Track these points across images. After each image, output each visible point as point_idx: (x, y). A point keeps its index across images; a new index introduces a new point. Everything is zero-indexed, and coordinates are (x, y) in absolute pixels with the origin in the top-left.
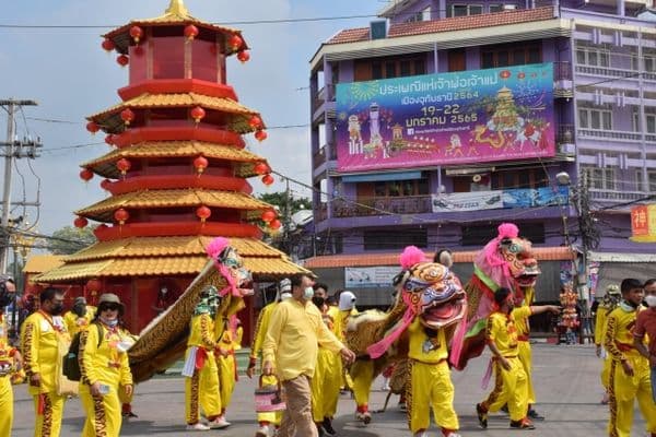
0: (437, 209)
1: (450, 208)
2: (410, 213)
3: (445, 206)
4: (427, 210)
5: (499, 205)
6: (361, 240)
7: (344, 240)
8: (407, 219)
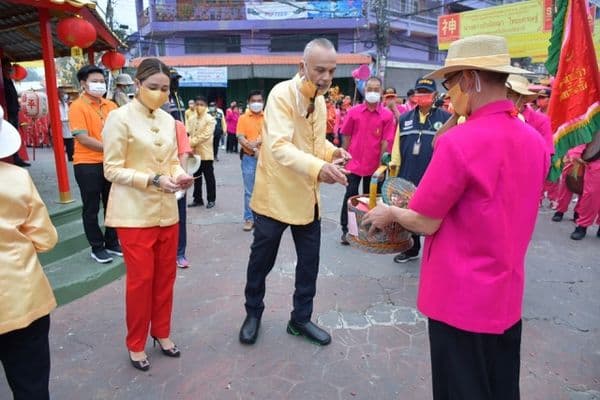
0: (250, 17)
1: (261, 17)
2: (226, 19)
3: (257, 14)
4: (241, 17)
5: (304, 15)
6: (182, 41)
7: (166, 42)
8: (223, 25)
